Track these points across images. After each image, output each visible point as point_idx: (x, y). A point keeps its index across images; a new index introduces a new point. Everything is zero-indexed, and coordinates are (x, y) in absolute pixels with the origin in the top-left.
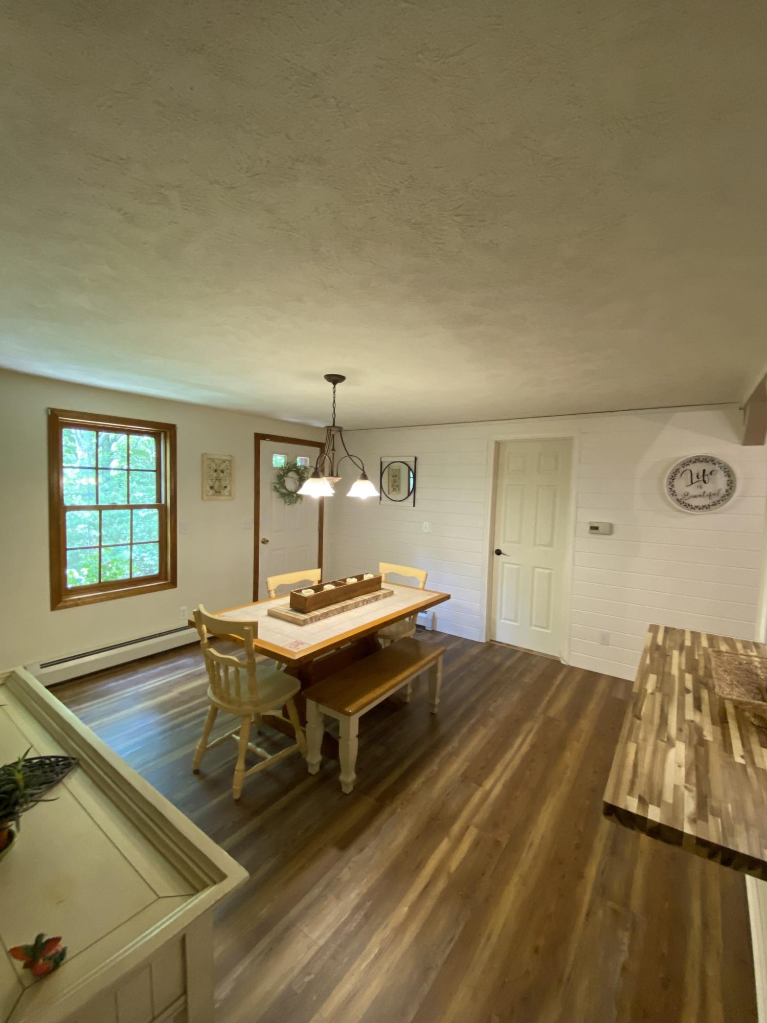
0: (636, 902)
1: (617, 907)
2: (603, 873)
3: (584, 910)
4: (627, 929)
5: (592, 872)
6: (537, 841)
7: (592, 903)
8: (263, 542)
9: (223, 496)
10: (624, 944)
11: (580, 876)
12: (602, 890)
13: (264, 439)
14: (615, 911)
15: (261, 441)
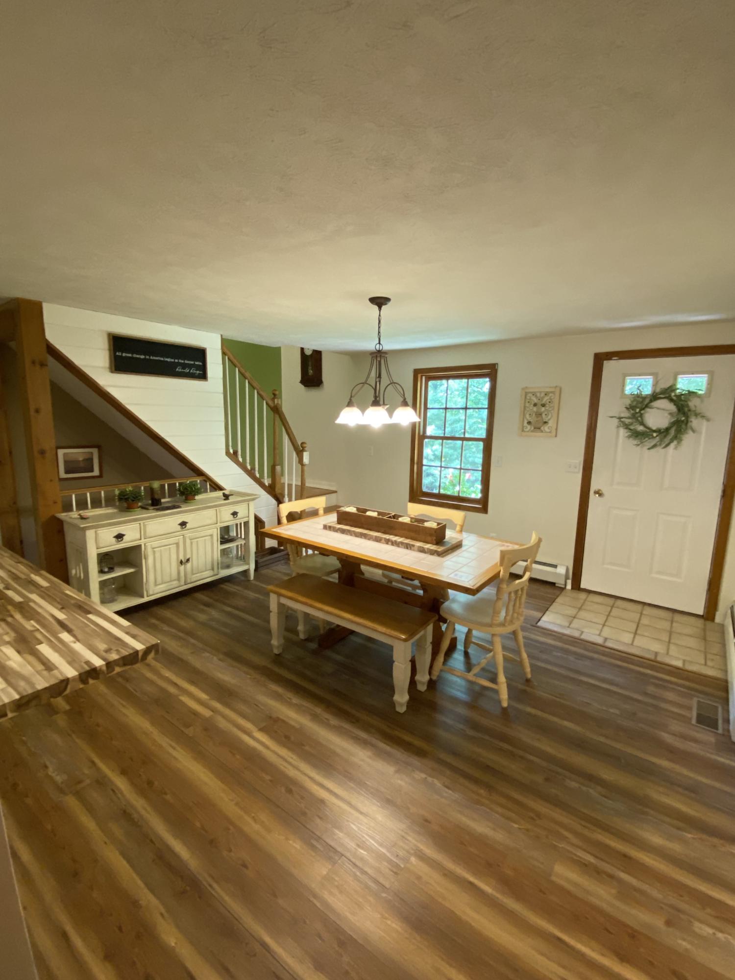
0: (71, 802)
1: (82, 785)
2: (113, 791)
3: (97, 761)
4: (62, 783)
5: (121, 783)
6: (175, 753)
7: (98, 769)
8: (596, 492)
9: (542, 432)
10: (57, 775)
11: (124, 772)
12: (102, 783)
13: (610, 359)
14: (80, 782)
15: (605, 362)
